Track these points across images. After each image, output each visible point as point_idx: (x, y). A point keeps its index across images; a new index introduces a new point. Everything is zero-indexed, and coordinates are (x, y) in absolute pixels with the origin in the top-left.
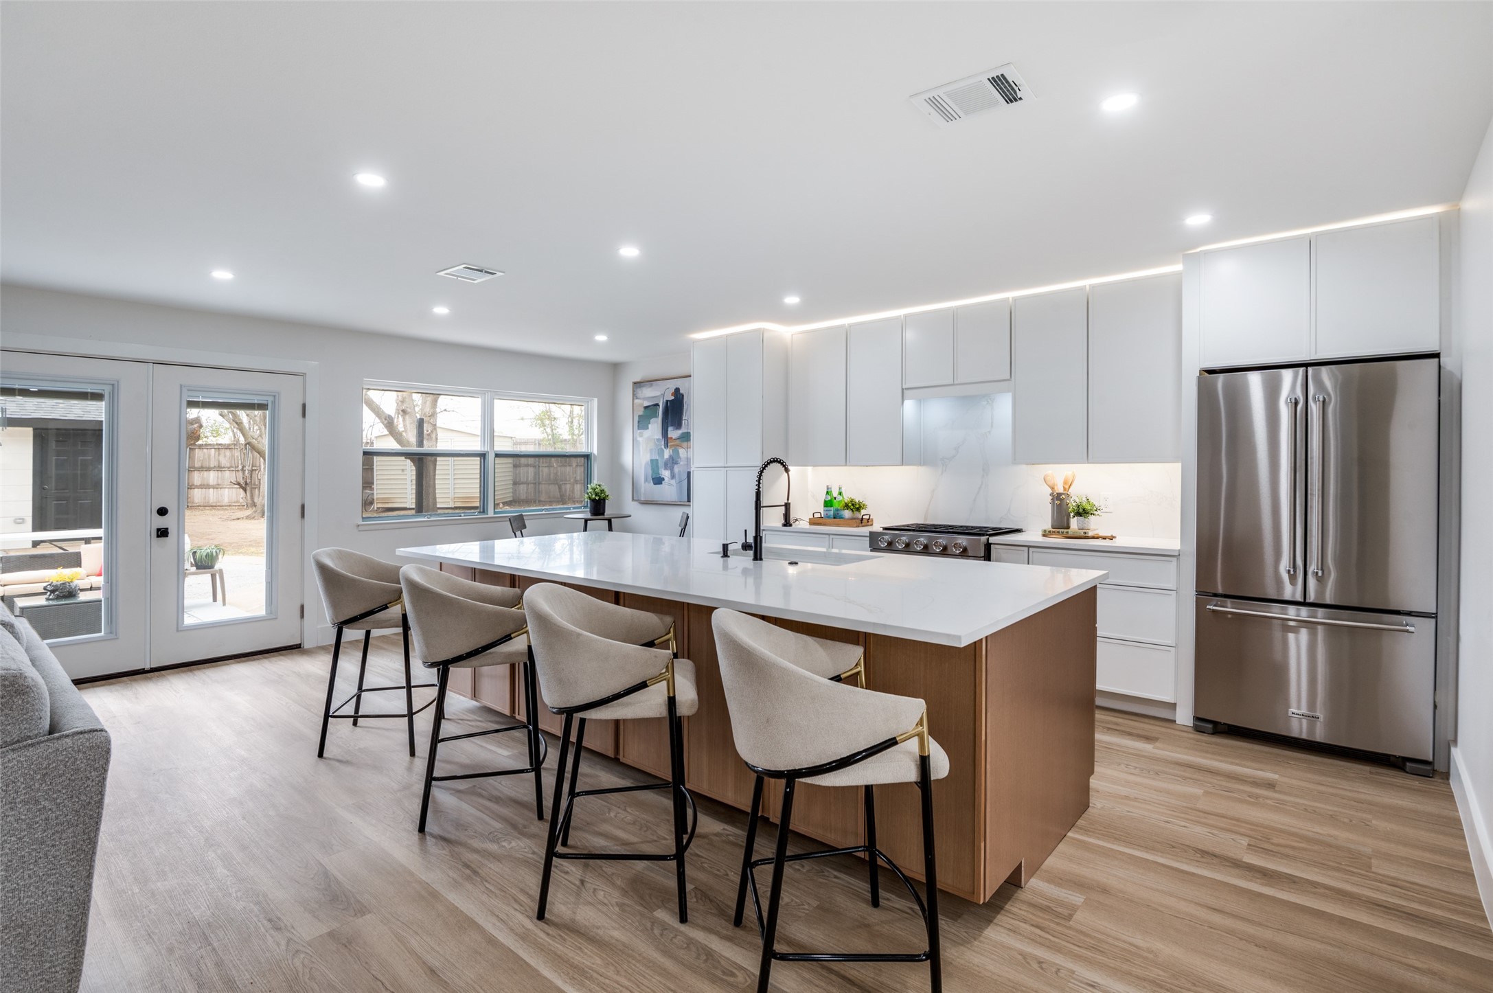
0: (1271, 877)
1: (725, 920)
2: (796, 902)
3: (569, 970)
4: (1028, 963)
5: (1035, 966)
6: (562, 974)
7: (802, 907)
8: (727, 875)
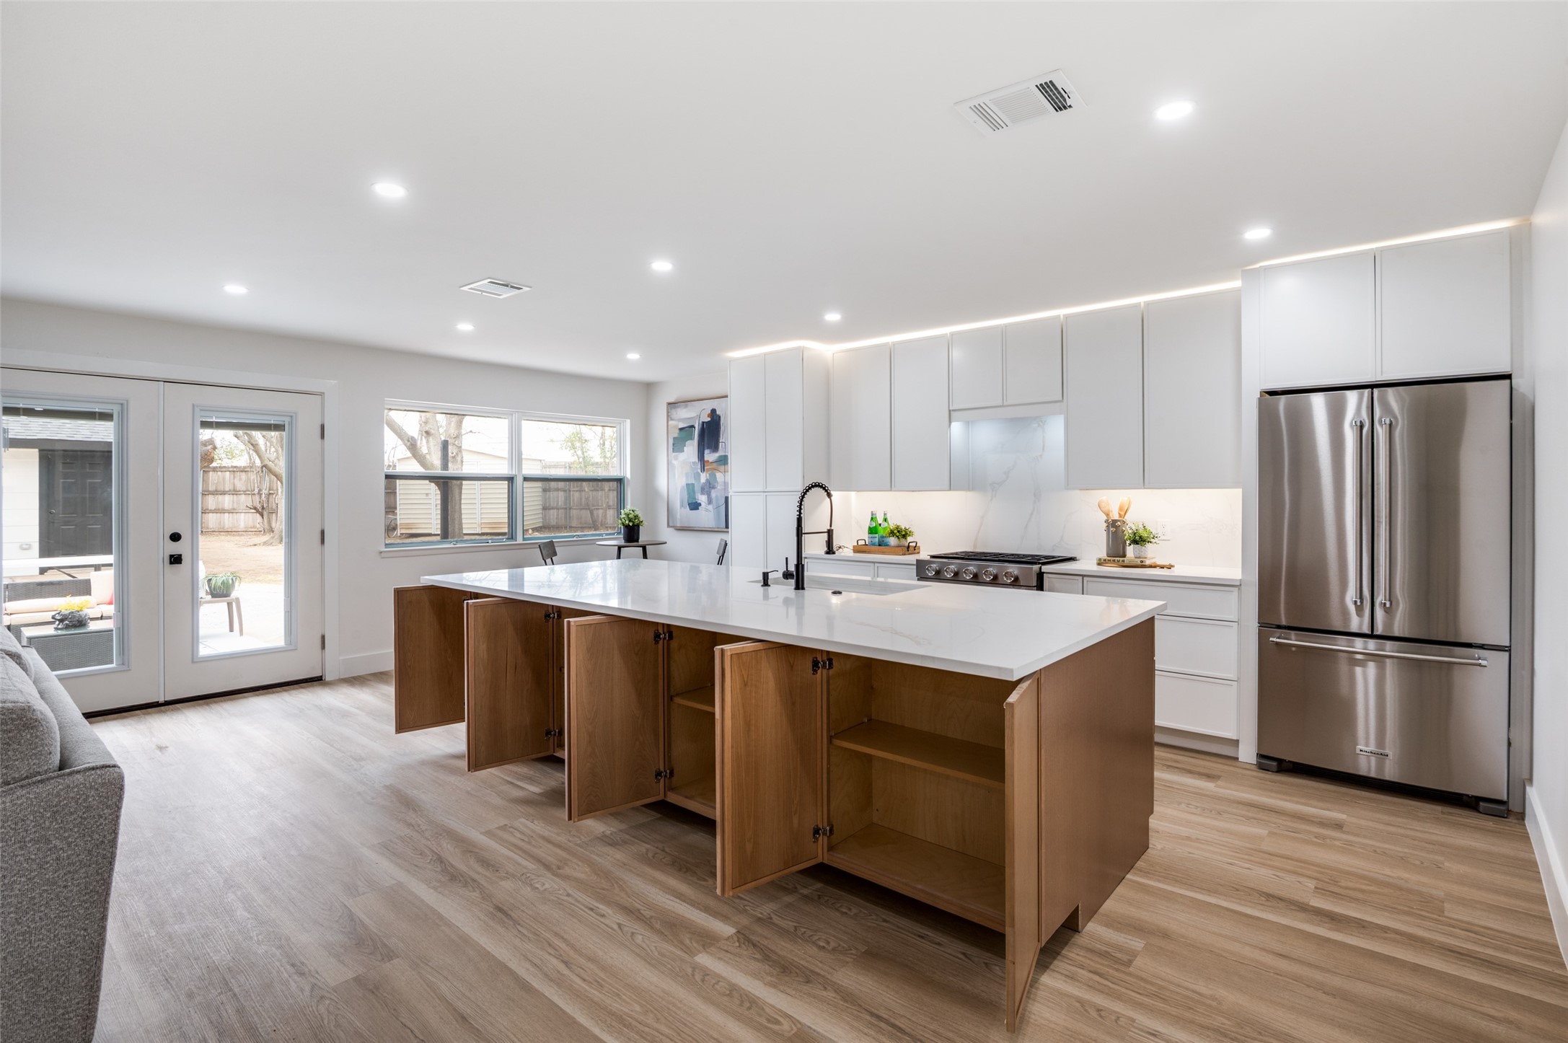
0: (1340, 921)
1: (769, 965)
2: (843, 947)
3: (608, 1019)
4: (1086, 1010)
5: (1094, 1014)
6: (599, 1022)
7: (849, 952)
8: (771, 918)
